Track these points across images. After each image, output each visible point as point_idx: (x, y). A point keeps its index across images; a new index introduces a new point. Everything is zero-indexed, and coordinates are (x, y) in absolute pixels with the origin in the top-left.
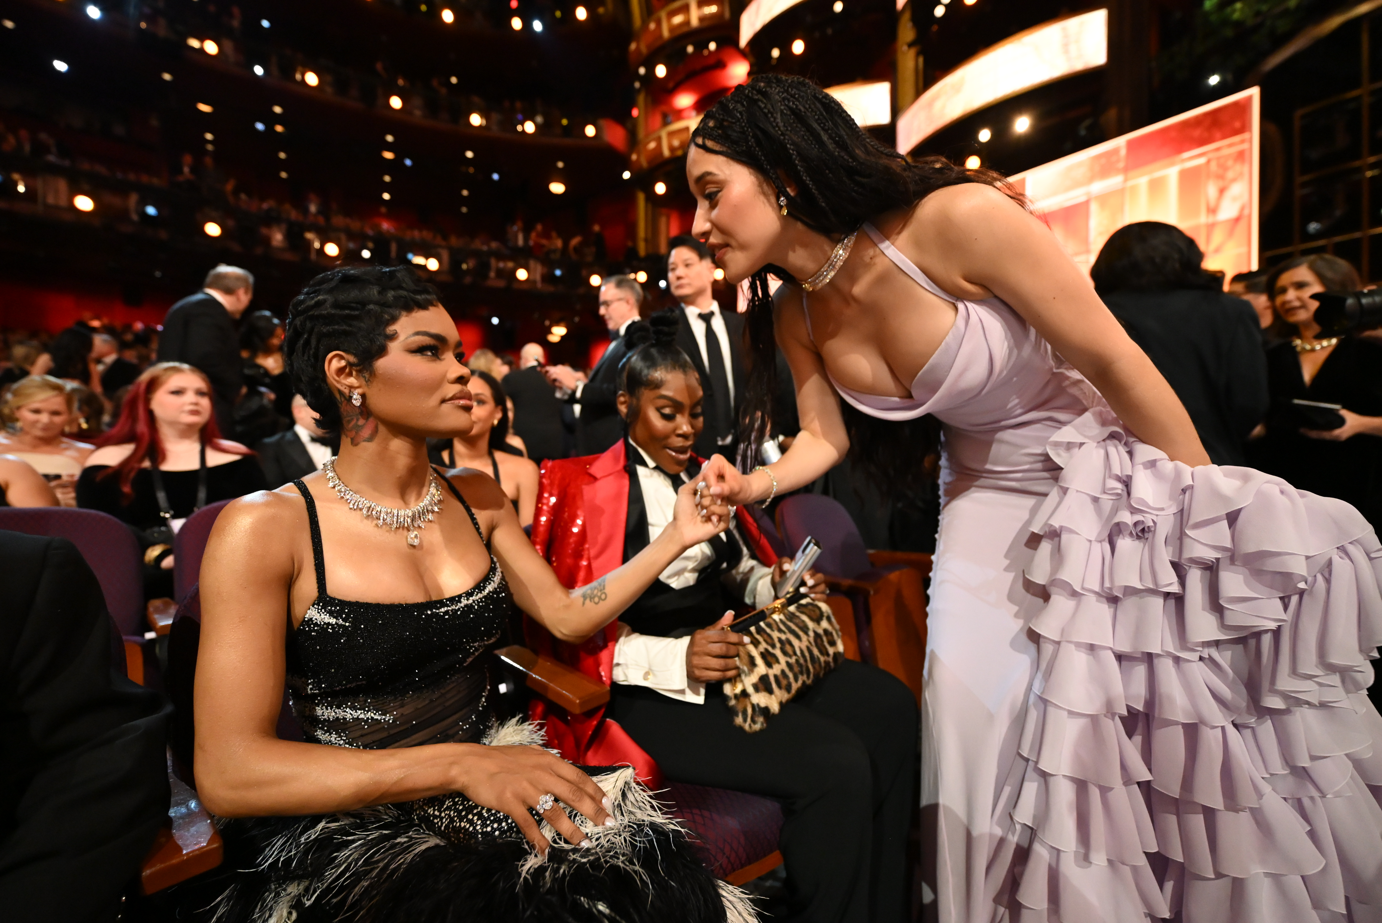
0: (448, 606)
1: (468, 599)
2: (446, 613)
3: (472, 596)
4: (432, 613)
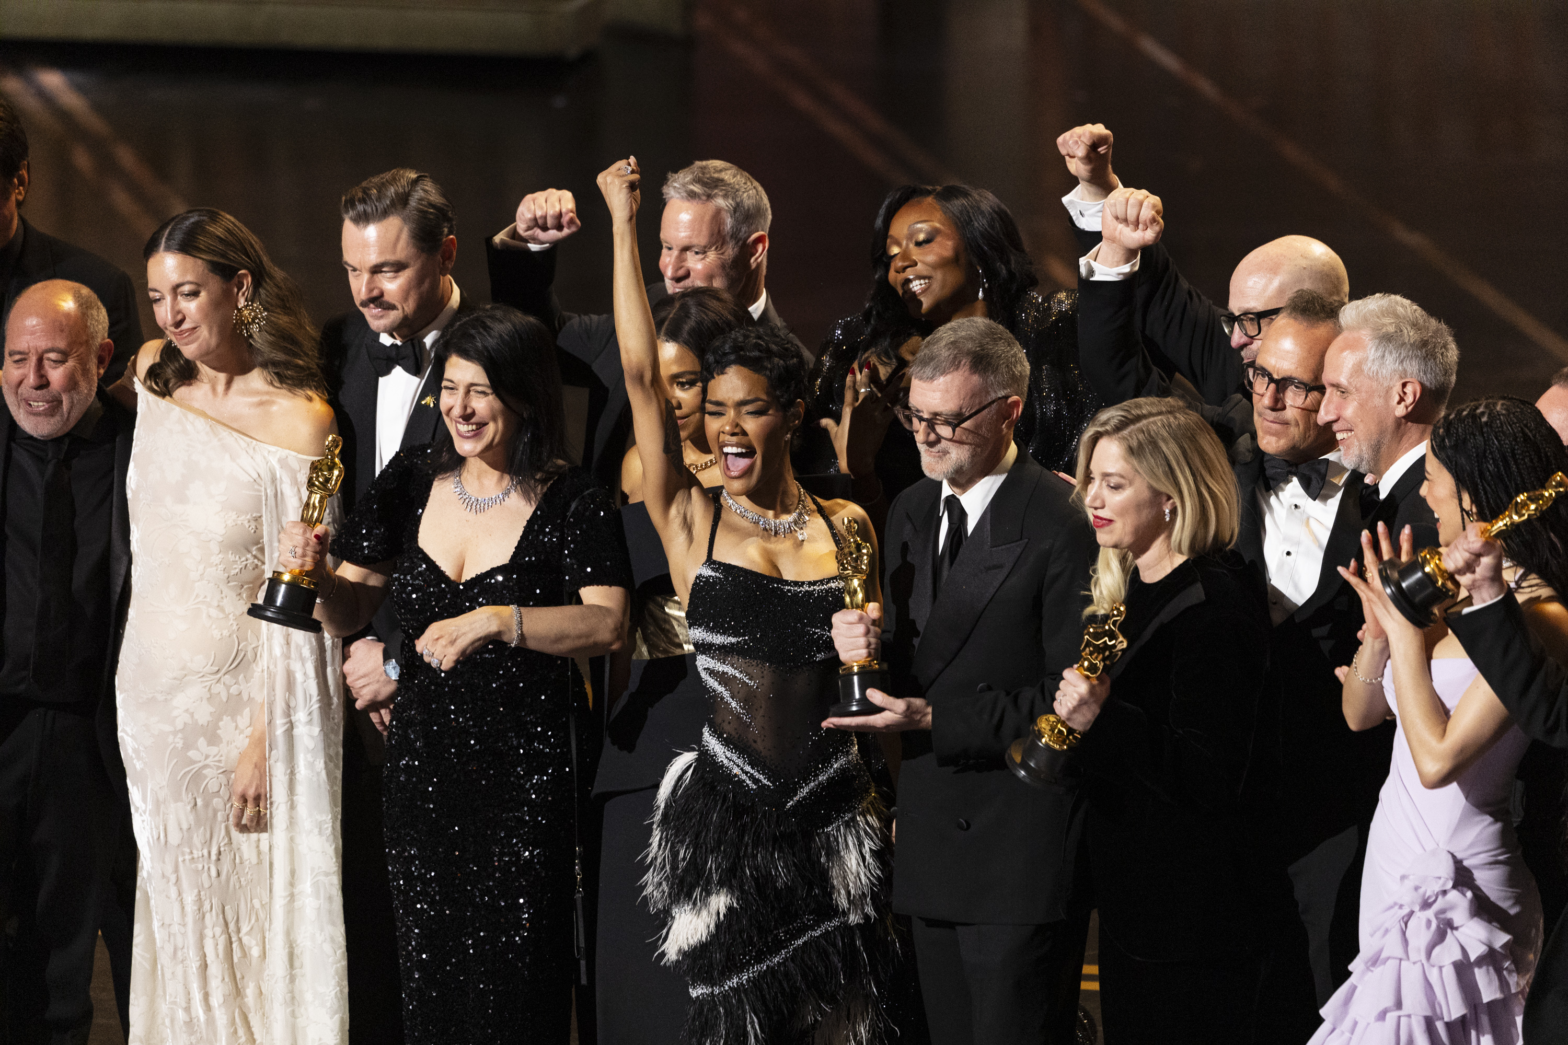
0: (791, 586)
1: (809, 587)
2: (789, 591)
3: (814, 586)
4: (778, 587)
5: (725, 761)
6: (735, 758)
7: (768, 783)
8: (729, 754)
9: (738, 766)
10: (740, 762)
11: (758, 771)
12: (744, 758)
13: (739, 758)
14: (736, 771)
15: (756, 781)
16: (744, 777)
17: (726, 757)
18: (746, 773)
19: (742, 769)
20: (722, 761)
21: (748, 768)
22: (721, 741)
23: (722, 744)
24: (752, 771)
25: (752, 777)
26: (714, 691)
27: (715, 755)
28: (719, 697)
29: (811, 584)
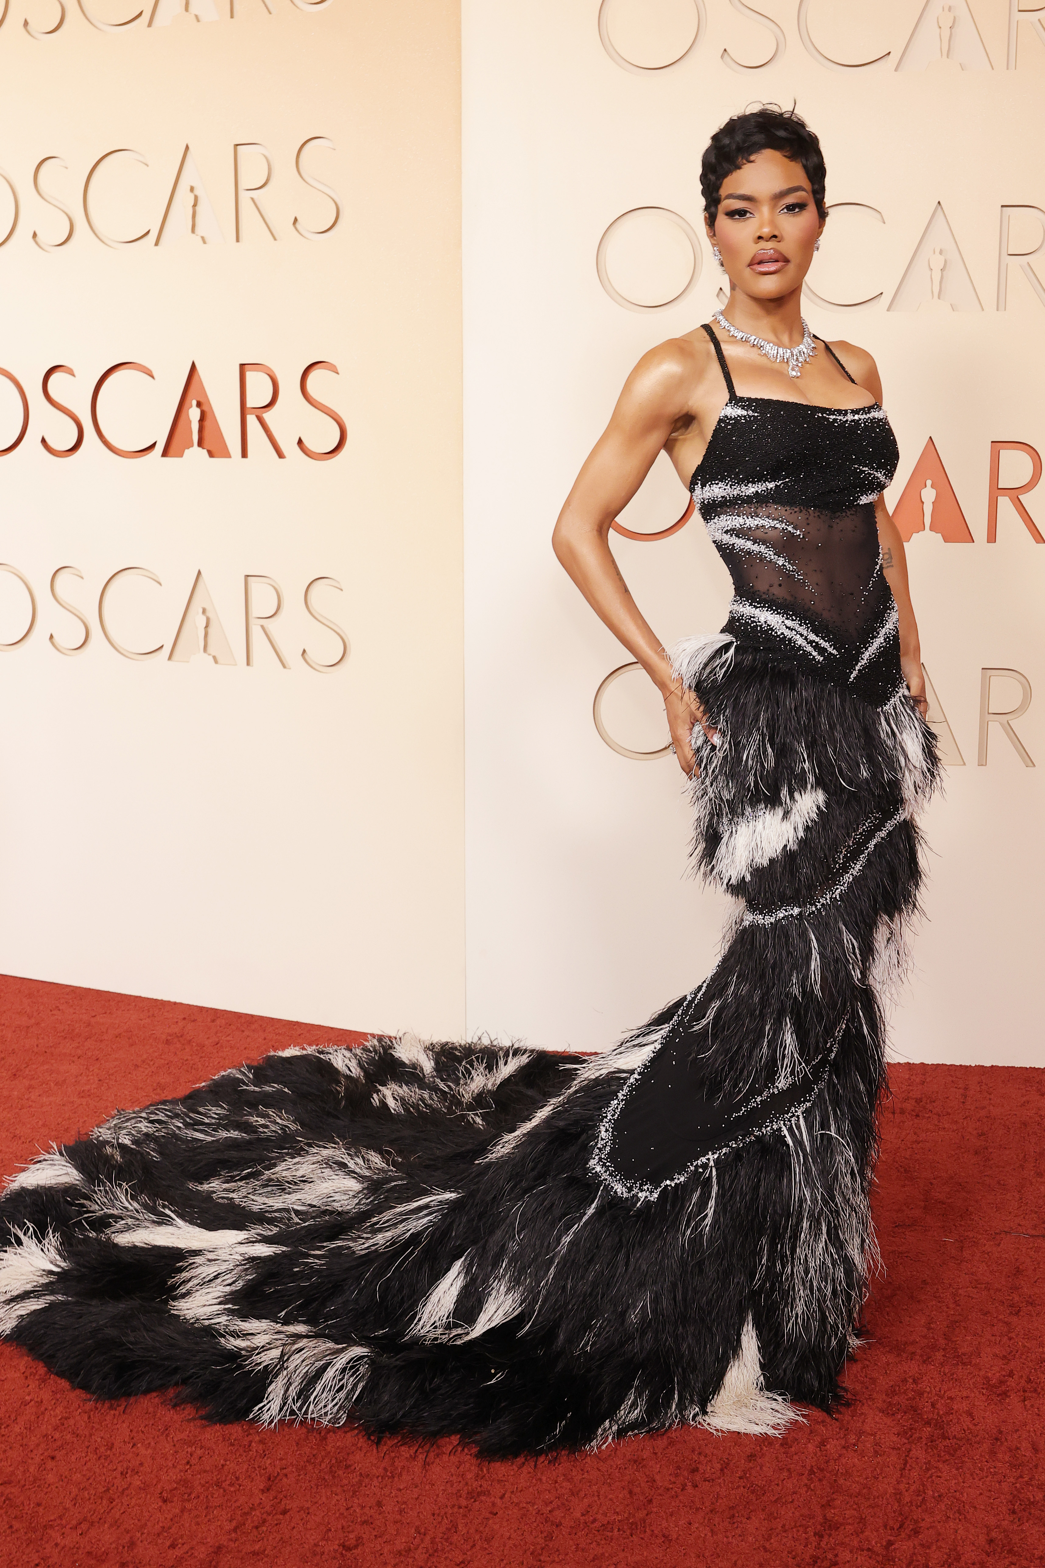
0: (836, 415)
2: (835, 421)
4: (823, 417)
5: (787, 633)
6: (797, 627)
7: (835, 652)
8: (789, 623)
9: (802, 635)
10: (802, 630)
11: (823, 638)
12: (807, 624)
13: (800, 625)
14: (800, 641)
15: (821, 651)
16: (809, 649)
17: (787, 627)
18: (811, 642)
19: (806, 639)
20: (782, 634)
21: (812, 637)
22: (776, 610)
23: (779, 613)
24: (817, 639)
25: (817, 647)
26: (749, 553)
27: (772, 629)
28: (757, 558)
29: (855, 412)
